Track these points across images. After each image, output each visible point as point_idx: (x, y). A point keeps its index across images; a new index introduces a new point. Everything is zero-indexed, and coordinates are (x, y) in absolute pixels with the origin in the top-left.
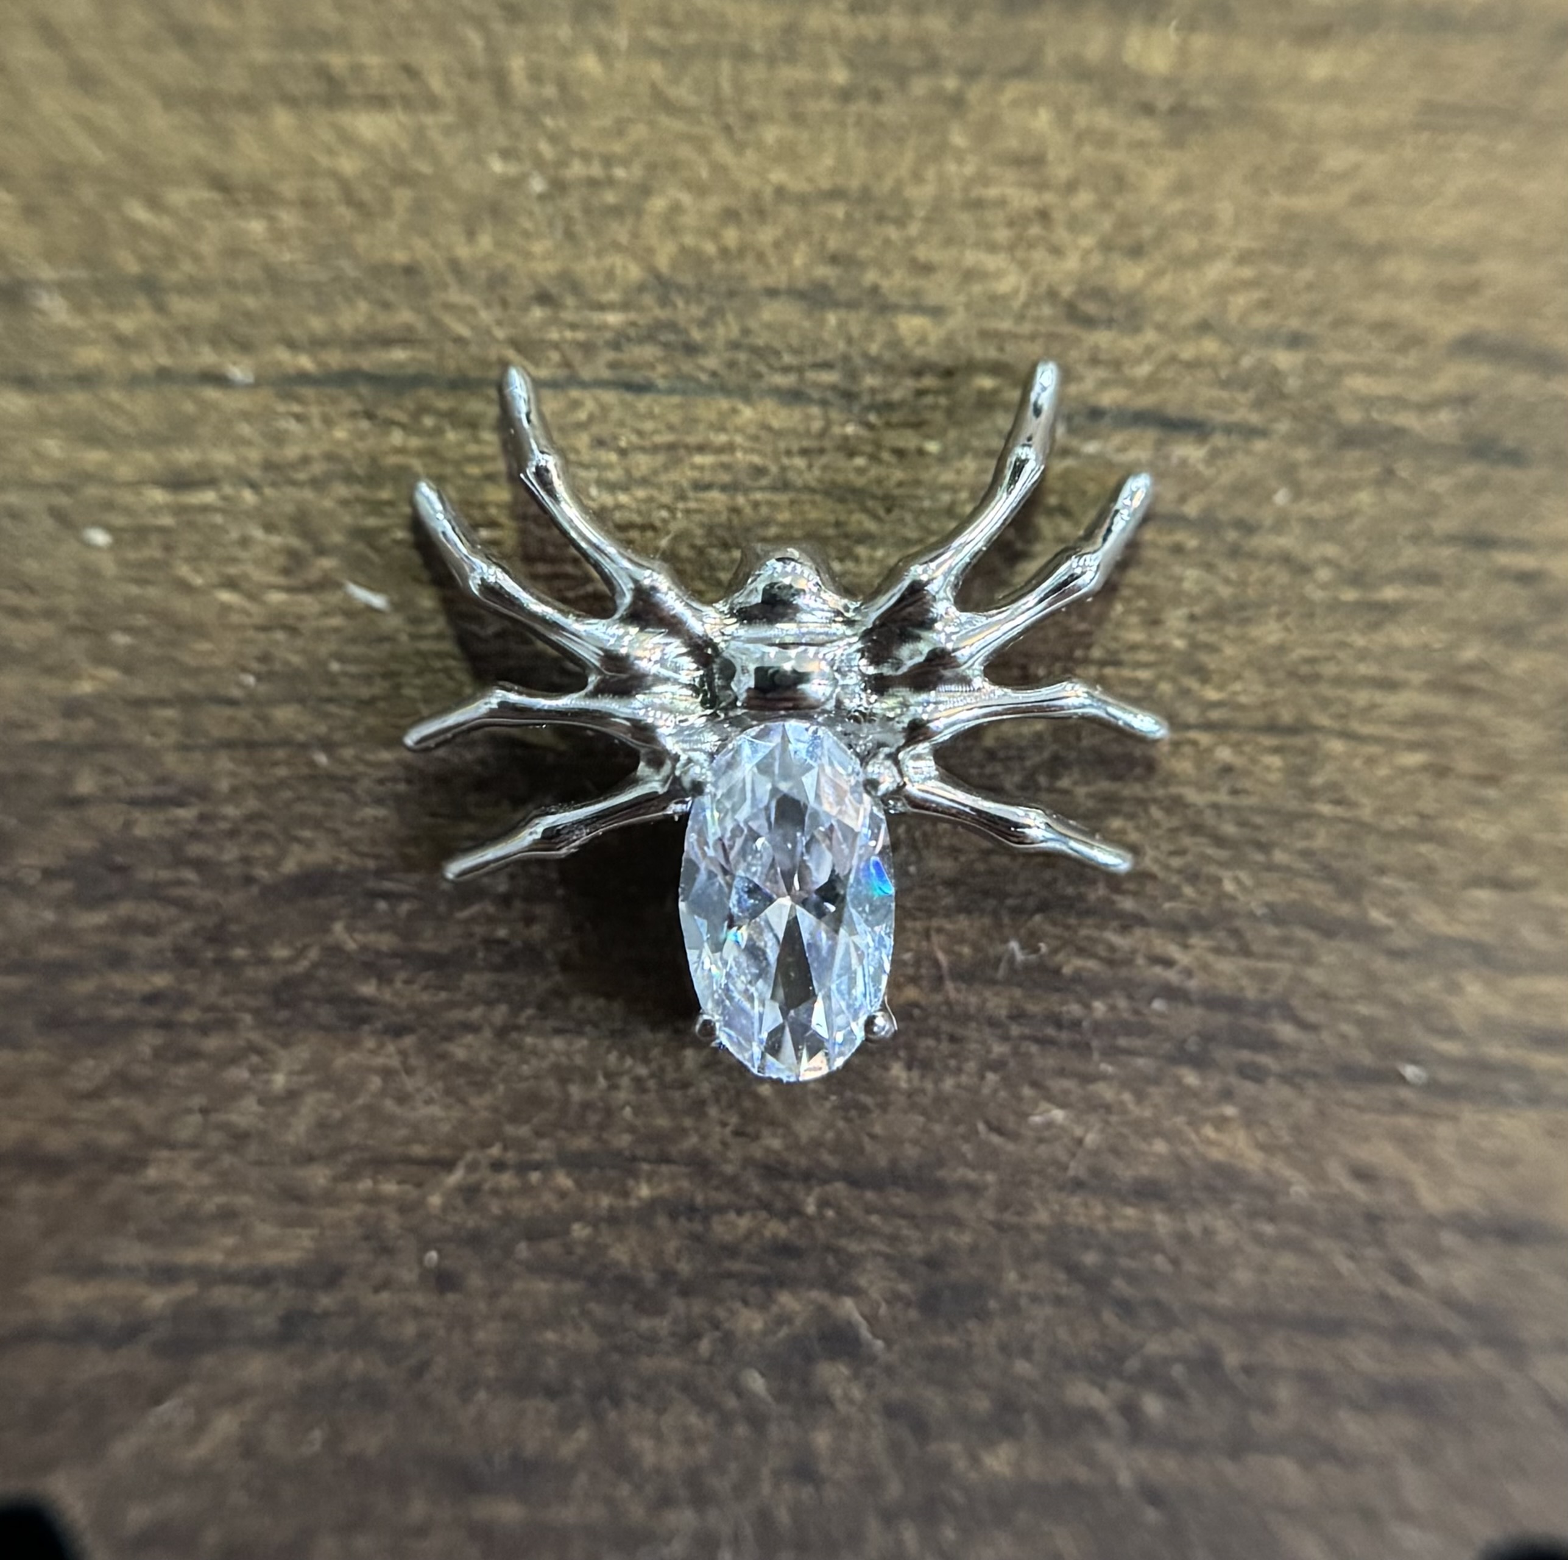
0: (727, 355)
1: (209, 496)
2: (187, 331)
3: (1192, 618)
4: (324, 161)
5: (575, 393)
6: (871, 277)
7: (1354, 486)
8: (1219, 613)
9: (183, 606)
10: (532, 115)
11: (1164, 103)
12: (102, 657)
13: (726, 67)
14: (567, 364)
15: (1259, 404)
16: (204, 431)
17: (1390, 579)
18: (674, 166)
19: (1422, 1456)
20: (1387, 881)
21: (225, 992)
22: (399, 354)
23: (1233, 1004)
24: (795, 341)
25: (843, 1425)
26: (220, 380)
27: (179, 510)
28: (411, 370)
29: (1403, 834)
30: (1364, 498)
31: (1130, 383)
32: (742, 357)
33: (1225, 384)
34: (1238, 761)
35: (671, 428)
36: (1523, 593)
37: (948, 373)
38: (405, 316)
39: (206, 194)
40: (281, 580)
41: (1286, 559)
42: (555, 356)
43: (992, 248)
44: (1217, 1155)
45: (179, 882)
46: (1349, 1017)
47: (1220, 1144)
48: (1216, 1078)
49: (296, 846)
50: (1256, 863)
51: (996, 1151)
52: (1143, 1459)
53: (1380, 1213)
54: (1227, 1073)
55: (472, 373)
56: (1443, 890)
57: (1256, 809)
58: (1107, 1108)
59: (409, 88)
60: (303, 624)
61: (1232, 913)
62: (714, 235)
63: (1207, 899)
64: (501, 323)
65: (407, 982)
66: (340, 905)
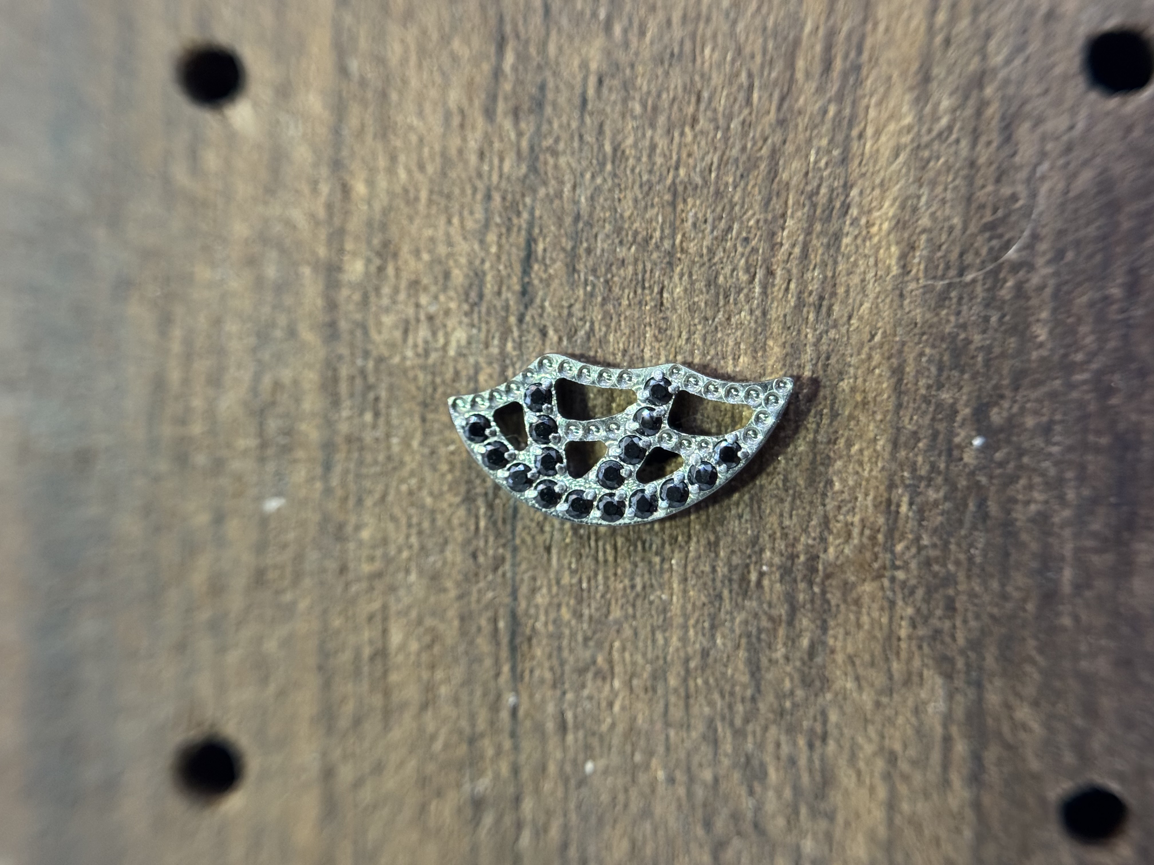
1: (569, 715)
2: (492, 723)
4: (413, 658)
5: (518, 542)
7: (556, 167)
8: (618, 232)
9: (620, 728)
10: (388, 560)
11: (377, 262)
12: (647, 767)
13: (364, 471)
14: (504, 545)
15: (519, 214)
16: (538, 716)
17: (601, 146)
18: (411, 493)
19: (1039, 121)
20: (749, 145)
21: (806, 711)
22: (501, 624)
23: (811, 220)
25: (1023, 410)
26: (514, 710)
27: (576, 727)
28: (509, 619)
29: (726, 139)
31: (509, 276)
33: (509, 230)
34: (691, 219)
36: (607, 82)
38: (483, 622)
39: (430, 713)
40: (608, 681)
41: (592, 198)
42: (501, 551)
43: (446, 344)
44: (886, 226)
45: (754, 733)
46: (816, 162)
47: (881, 225)
48: (846, 229)
49: (736, 676)
50: (740, 210)
51: (885, 334)
52: (1040, 261)
53: (915, 144)
54: (845, 222)
55: (509, 590)
56: (754, 116)
57: (713, 211)
58: (863, 281)
59: (378, 618)
60: (629, 672)
61: (766, 221)
62: (443, 475)
63: (759, 234)
64: (486, 577)
65: (801, 624)
66: (765, 655)
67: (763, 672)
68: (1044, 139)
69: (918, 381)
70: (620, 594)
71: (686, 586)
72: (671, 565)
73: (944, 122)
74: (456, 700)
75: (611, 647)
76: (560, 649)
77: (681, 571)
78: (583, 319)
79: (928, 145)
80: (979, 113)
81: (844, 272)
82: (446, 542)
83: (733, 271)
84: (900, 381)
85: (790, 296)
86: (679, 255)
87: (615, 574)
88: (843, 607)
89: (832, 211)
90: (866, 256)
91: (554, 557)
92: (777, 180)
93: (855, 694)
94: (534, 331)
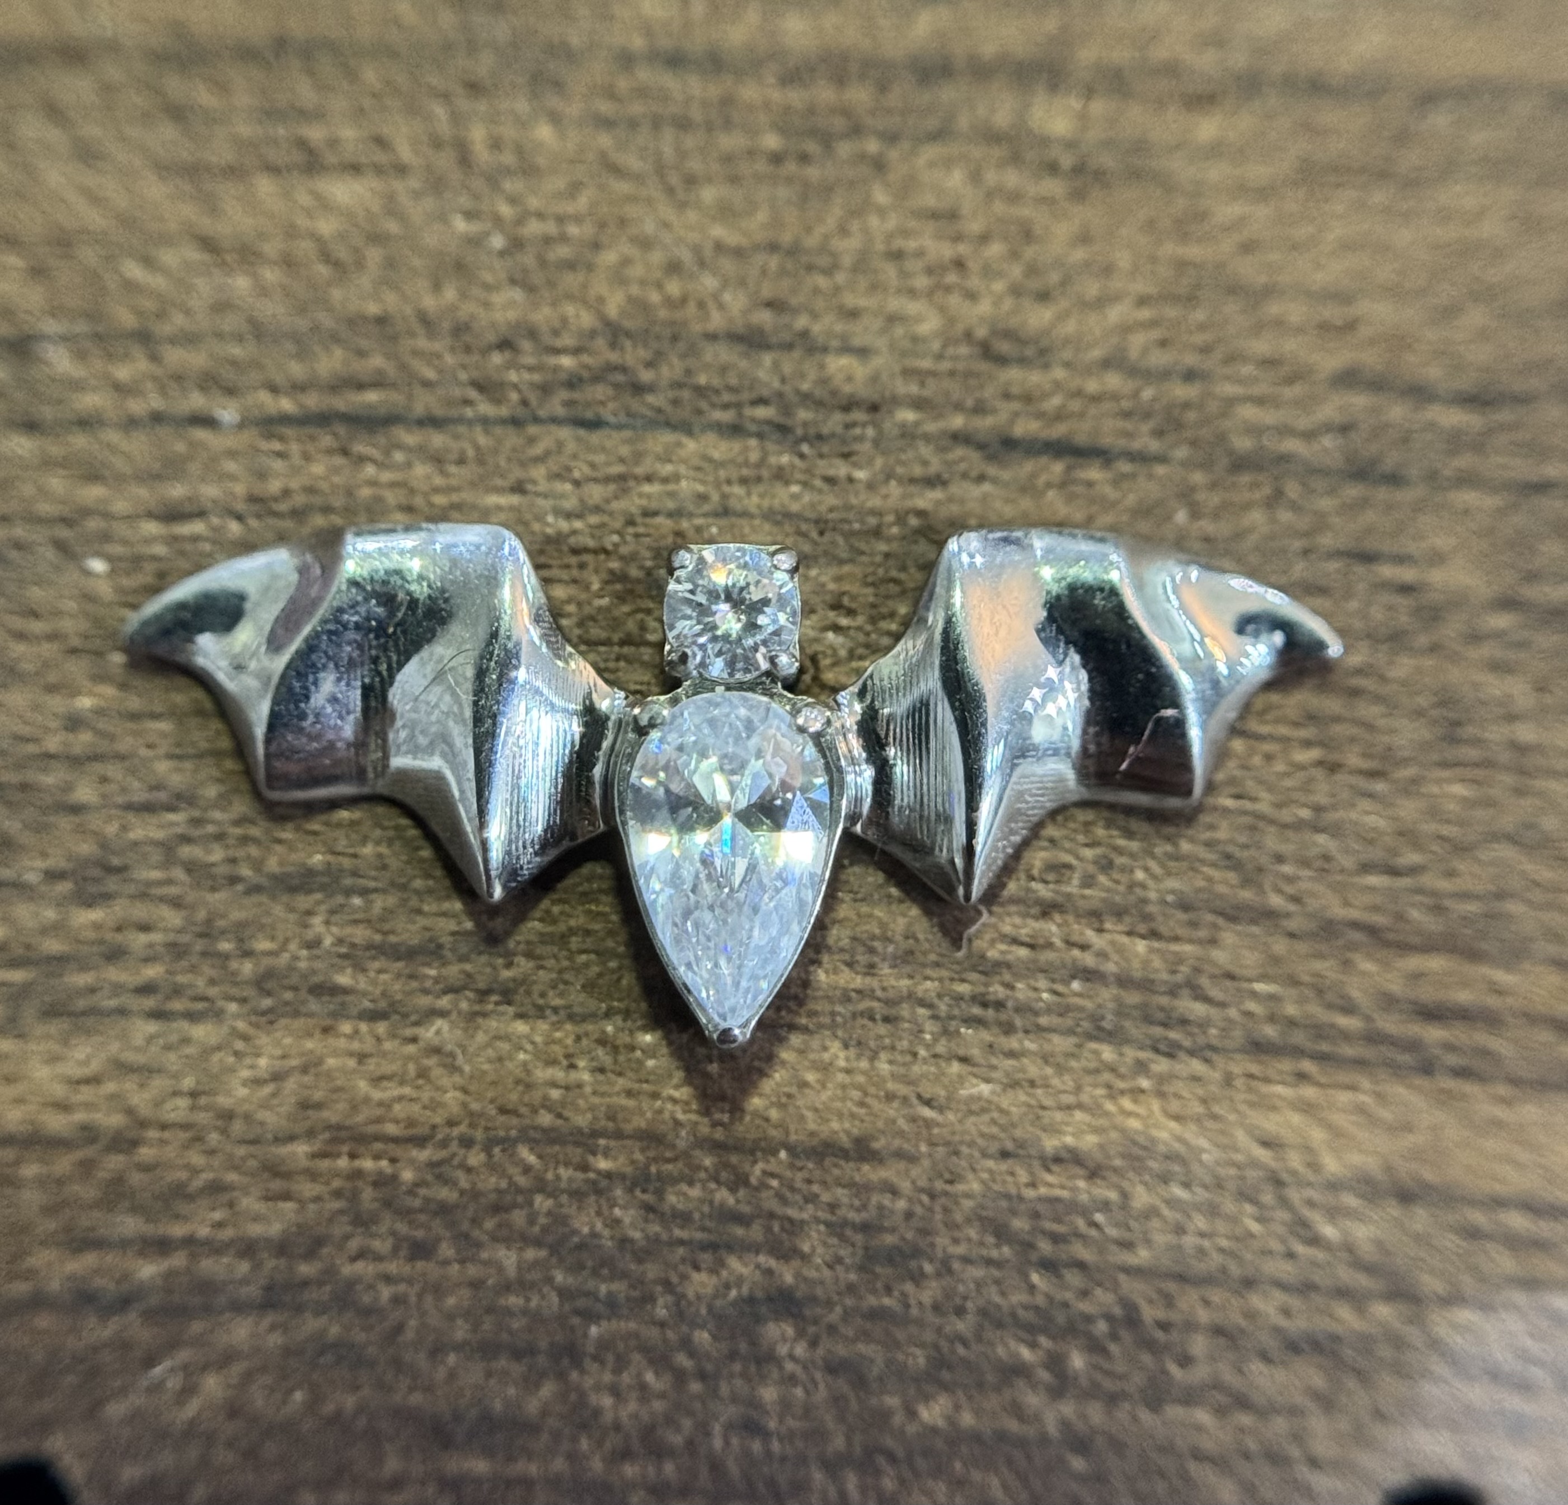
0: (671, 394)
1: (197, 527)
2: (179, 378)
4: (302, 222)
5: (532, 430)
6: (802, 322)
7: (1247, 506)
10: (493, 177)
11: (1067, 161)
12: (99, 678)
14: (525, 403)
15: (1159, 433)
16: (194, 468)
18: (622, 223)
19: (1327, 1403)
20: (1287, 869)
21: (212, 982)
22: (372, 397)
23: (1146, 985)
24: (733, 381)
25: (790, 1381)
26: (207, 421)
27: (173, 540)
28: (383, 411)
29: (1299, 825)
30: (1257, 517)
31: (1040, 415)
32: (686, 394)
33: (1127, 415)
35: (622, 460)
36: (1403, 602)
37: (874, 408)
38: (377, 361)
39: (194, 254)
42: (514, 396)
43: (912, 293)
44: (1134, 1124)
45: (169, 882)
46: (1254, 995)
47: (1137, 1115)
48: (1131, 1053)
49: (278, 848)
50: (1166, 854)
51: (928, 1124)
52: (1068, 1409)
53: (1285, 1176)
54: (1140, 1049)
55: (439, 412)
56: (1339, 878)
58: (1032, 1084)
59: (381, 157)
61: (1145, 901)
62: (659, 286)
63: (1121, 888)
64: (464, 367)
65: (380, 971)
66: (319, 903)
67: (285, 898)
68: (1294, 1412)
69: (844, 1187)
73: (1329, 1231)
74: (221, 307)
79: (1284, 1202)
80: (1343, 1293)
81: (1047, 1047)
82: (531, 289)
84: (844, 1154)
85: (1003, 947)
88: (411, 1049)
89: (1165, 1025)
90: (1078, 1089)
91: (503, 500)
92: (1220, 921)
93: (245, 1073)
94: (935, 466)
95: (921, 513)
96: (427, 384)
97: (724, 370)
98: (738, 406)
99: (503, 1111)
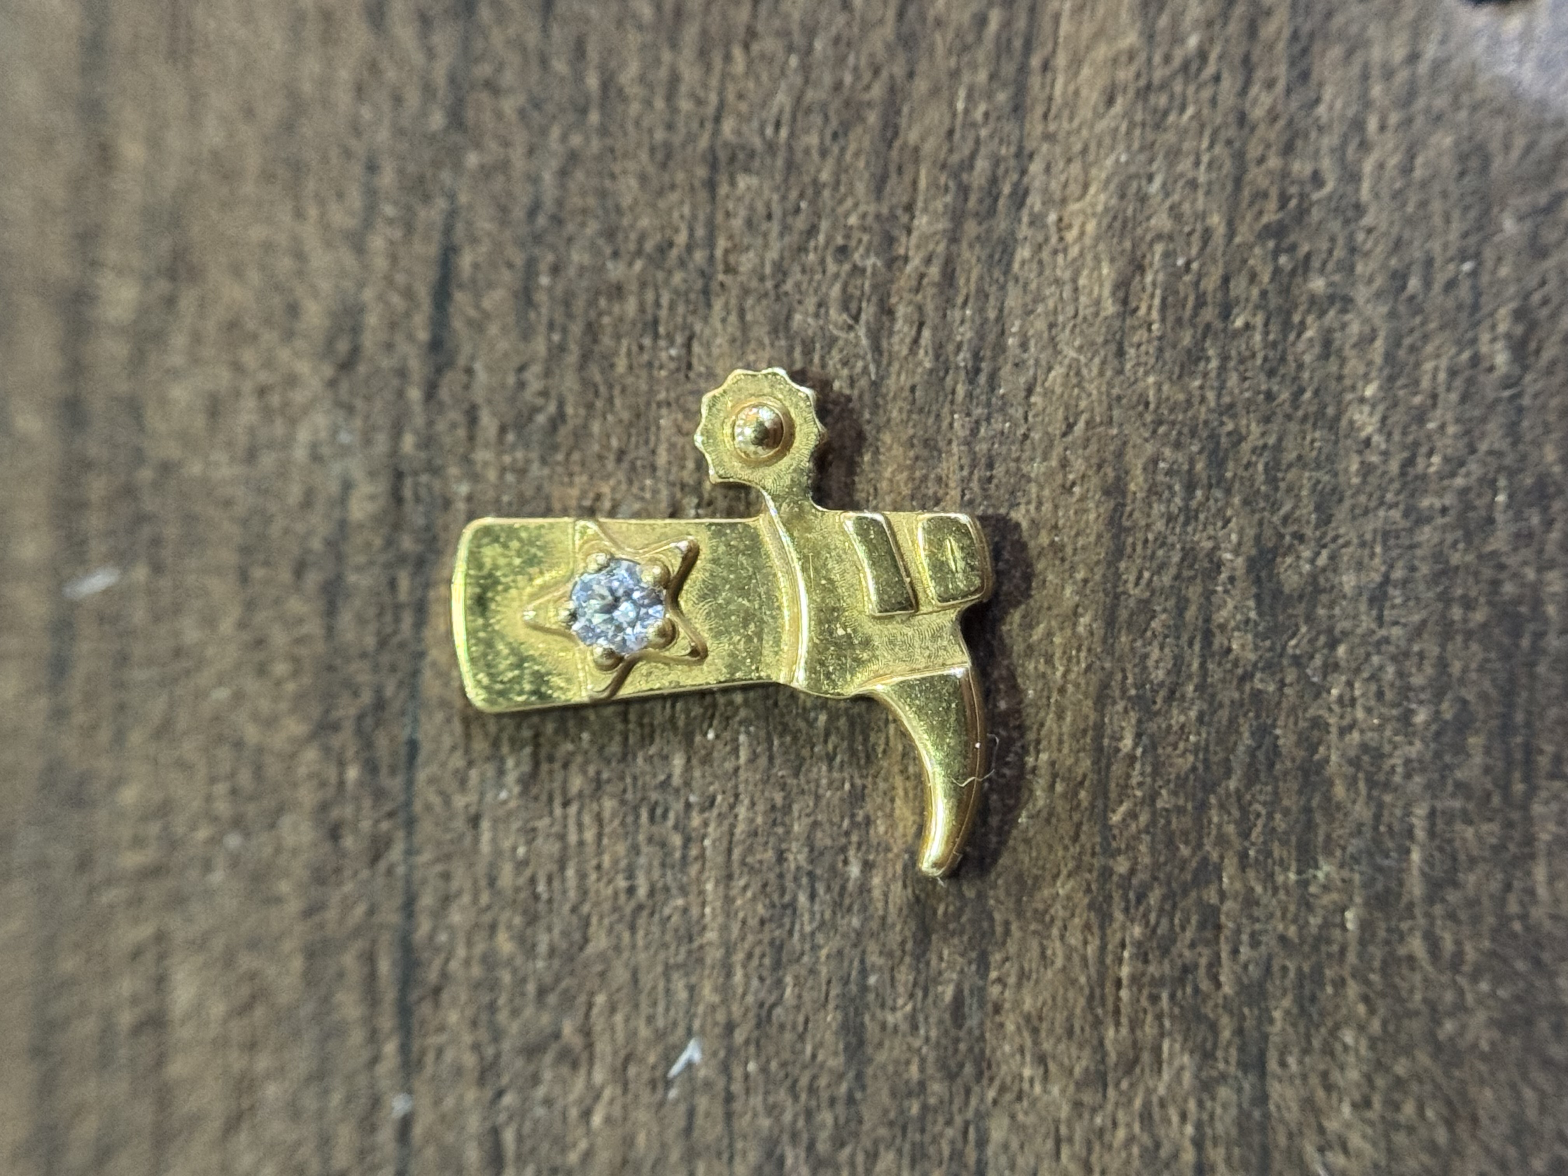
0: (385, 673)
1: (509, 1137)
2: (362, 1153)
3: (616, 255)
4: (213, 1030)
5: (418, 807)
6: (316, 544)
7: (499, 115)
8: (610, 233)
10: (171, 844)
14: (391, 815)
15: (427, 199)
16: (450, 1138)
17: (580, 80)
18: (219, 718)
19: (1356, 45)
20: (848, 79)
21: (949, 1123)
22: (383, 965)
23: (957, 217)
24: (372, 612)
25: (1336, 561)
26: (406, 1124)
27: (520, 1159)
28: (398, 954)
29: (805, 69)
30: (508, 105)
31: (408, 315)
32: (385, 658)
33: (409, 231)
34: (743, 213)
35: (448, 721)
37: (399, 476)
38: (349, 960)
39: (243, 1137)
40: (583, 1071)
41: (563, 173)
42: (385, 826)
43: (291, 437)
44: (1091, 228)
45: (852, 1164)
46: (967, 111)
47: (1083, 225)
48: (1024, 230)
49: (820, 1057)
50: (833, 197)
52: (1361, 294)
53: (1142, 82)
54: (1019, 221)
55: (398, 900)
56: (856, 30)
57: (784, 198)
58: (1052, 326)
59: (149, 957)
60: (622, 1054)
61: (878, 216)
62: (278, 683)
63: (866, 238)
64: (356, 873)
65: (941, 959)
66: (873, 1017)
67: (869, 1050)
68: (1365, 75)
69: (1150, 508)
70: (607, 906)
71: (727, 887)
72: (703, 849)
73: (1193, 41)
74: (294, 1112)
75: (590, 1005)
76: (492, 1008)
77: (720, 859)
78: (544, 394)
79: (1165, 85)
80: (1252, 30)
81: (1019, 311)
82: (280, 810)
83: (820, 305)
84: (1119, 507)
85: (921, 352)
86: (721, 277)
87: (599, 867)
88: (1016, 926)
89: (996, 200)
90: (1057, 282)
91: (486, 836)
92: (897, 144)
93: (1038, 1089)
94: (455, 415)
95: (503, 430)
96: (371, 912)
97: (361, 620)
98: (398, 608)
99: (1076, 838)
